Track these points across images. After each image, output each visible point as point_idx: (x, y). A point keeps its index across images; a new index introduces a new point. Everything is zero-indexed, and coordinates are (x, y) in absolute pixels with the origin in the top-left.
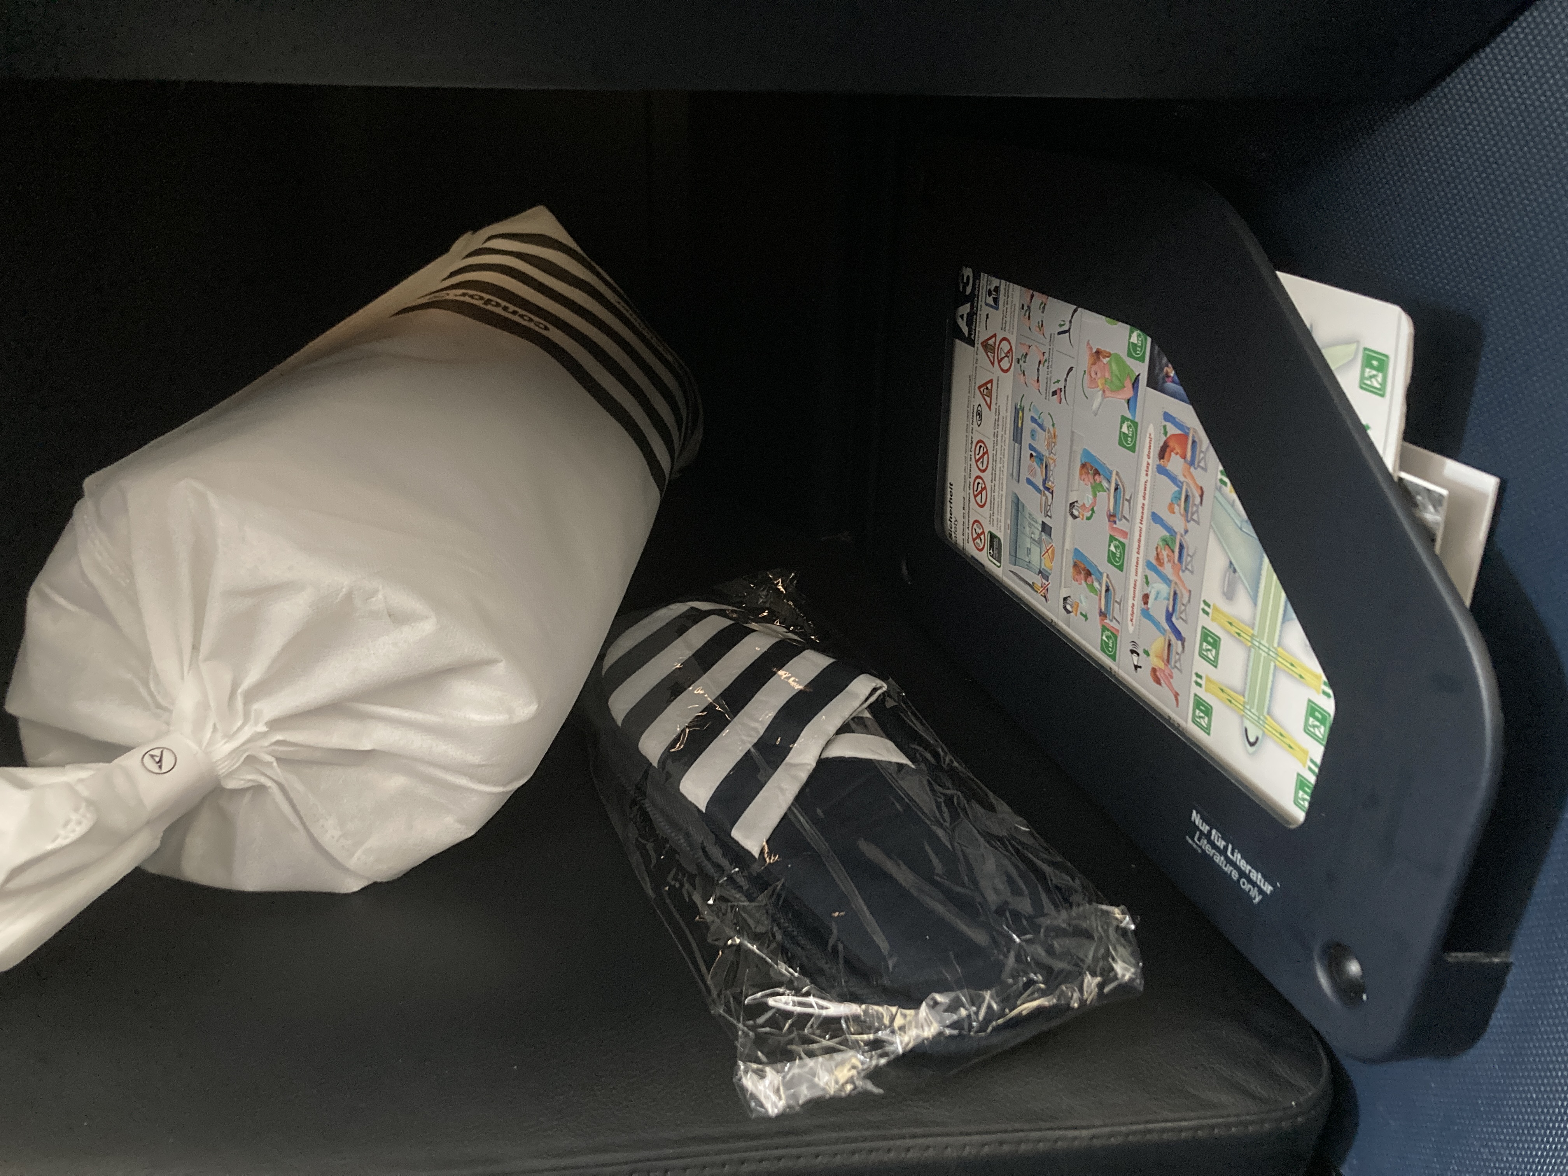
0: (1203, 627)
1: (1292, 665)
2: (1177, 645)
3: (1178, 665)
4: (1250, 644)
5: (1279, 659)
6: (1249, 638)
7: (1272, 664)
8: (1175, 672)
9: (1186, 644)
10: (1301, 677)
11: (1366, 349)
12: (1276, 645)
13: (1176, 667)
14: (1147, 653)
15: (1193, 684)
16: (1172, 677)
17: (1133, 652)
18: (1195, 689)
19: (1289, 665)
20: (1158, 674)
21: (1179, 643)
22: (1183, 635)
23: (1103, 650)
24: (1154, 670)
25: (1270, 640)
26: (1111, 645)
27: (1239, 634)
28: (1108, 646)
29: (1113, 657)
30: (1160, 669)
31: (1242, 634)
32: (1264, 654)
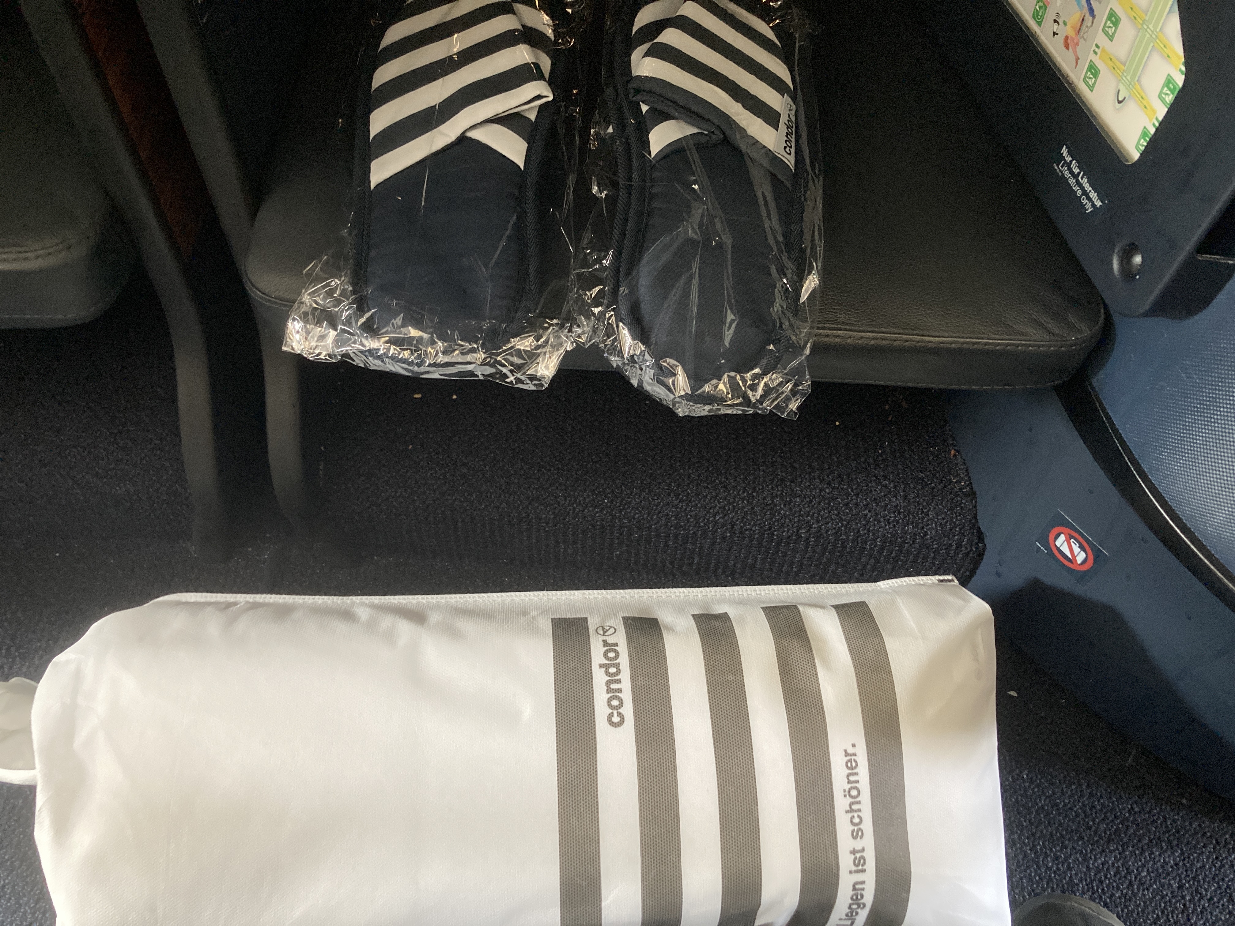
0: (1111, 9)
1: (1165, 47)
2: (1089, 20)
3: (1085, 36)
4: (1140, 26)
5: (1158, 41)
6: (1141, 22)
7: (1152, 44)
8: (1082, 41)
9: (1095, 20)
10: (1168, 56)
12: (1158, 30)
13: (1083, 37)
14: (1065, 23)
15: (1092, 52)
16: (1078, 44)
17: (1055, 21)
18: (1092, 56)
19: (1162, 47)
20: (1069, 41)
21: (1091, 18)
22: (1096, 13)
23: (1034, 17)
24: (1067, 38)
25: (1155, 27)
26: (1040, 14)
27: (1135, 18)
28: (1038, 15)
29: (1039, 24)
30: (1072, 37)
31: (1138, 18)
32: (1148, 36)
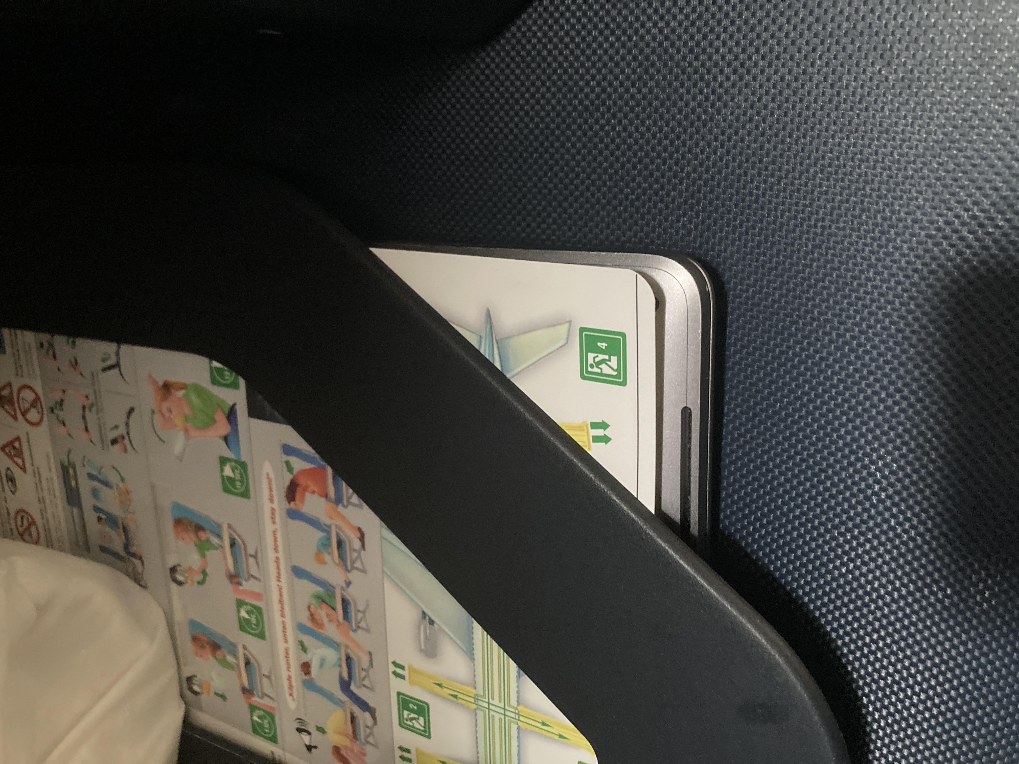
0: (399, 694)
1: (544, 724)
2: (364, 718)
3: (370, 739)
4: (475, 706)
5: (521, 718)
6: (472, 700)
7: (514, 727)
8: (369, 749)
9: (377, 715)
10: (561, 736)
11: (582, 330)
12: (514, 702)
13: (368, 742)
14: (321, 730)
16: (364, 754)
17: (300, 730)
19: (540, 725)
20: (343, 752)
21: (367, 715)
22: (371, 704)
23: (255, 731)
24: (337, 750)
25: (505, 698)
26: (267, 726)
27: (455, 696)
28: (261, 726)
29: (274, 740)
30: (346, 747)
31: (460, 696)
32: (497, 717)
